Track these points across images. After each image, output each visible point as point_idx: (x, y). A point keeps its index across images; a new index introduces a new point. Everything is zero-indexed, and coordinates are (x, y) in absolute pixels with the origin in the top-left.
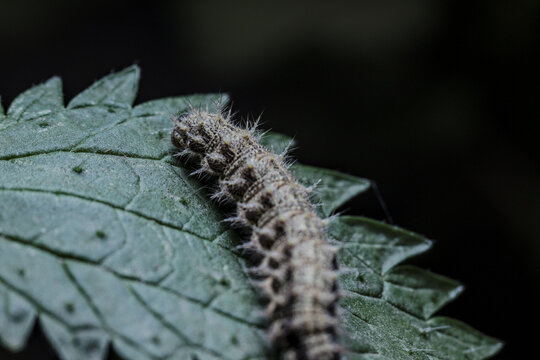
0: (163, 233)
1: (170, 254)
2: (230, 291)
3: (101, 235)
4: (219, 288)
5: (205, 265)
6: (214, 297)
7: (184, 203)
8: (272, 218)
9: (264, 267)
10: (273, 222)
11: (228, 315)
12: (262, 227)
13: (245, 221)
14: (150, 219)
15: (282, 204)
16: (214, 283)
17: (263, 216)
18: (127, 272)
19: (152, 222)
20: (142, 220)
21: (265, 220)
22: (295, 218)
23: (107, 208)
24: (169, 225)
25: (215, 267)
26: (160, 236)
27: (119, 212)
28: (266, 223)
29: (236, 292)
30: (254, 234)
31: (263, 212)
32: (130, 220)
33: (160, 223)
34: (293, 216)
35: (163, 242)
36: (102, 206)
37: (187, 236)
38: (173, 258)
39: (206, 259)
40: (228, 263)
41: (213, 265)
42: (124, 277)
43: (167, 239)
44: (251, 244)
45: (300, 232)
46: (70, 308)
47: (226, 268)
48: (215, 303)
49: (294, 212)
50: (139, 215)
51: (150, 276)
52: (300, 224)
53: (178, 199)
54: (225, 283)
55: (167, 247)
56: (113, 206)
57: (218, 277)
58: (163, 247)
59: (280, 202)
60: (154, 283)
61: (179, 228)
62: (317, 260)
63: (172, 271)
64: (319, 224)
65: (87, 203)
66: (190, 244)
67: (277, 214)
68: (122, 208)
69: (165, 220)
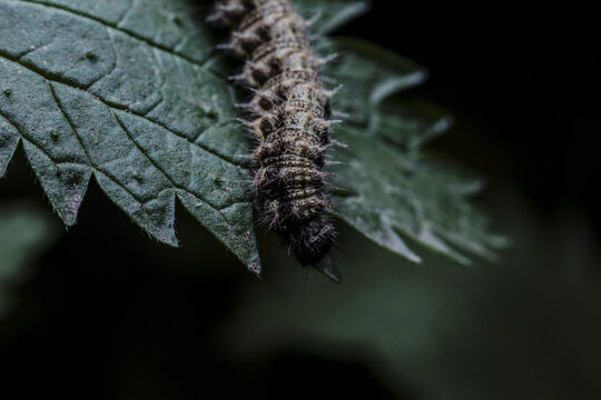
0: (153, 57)
1: (159, 81)
2: (218, 125)
3: (92, 58)
4: (206, 121)
5: (194, 94)
6: (200, 131)
7: (177, 22)
8: (267, 53)
9: (254, 105)
10: (269, 57)
11: (213, 152)
12: (256, 61)
13: (239, 50)
14: (141, 38)
15: (280, 39)
16: (202, 114)
17: (259, 48)
18: (114, 99)
19: (143, 43)
20: (134, 40)
21: (261, 53)
22: (291, 57)
23: (98, 24)
24: (161, 47)
25: (204, 97)
26: (150, 60)
27: (110, 30)
28: (260, 58)
29: (223, 125)
30: (247, 67)
31: (259, 44)
32: (121, 41)
33: (151, 43)
34: (291, 53)
35: (154, 67)
36: (93, 22)
37: (178, 59)
38: (162, 85)
39: (196, 88)
40: (217, 92)
41: (202, 94)
42: (111, 105)
43: (157, 64)
44: (243, 76)
45: (296, 72)
46: (55, 138)
47: (215, 97)
48: (201, 138)
49: (290, 49)
50: (131, 33)
51: (138, 105)
52: (296, 63)
53: (171, 16)
54: (212, 116)
55: (157, 72)
56: (104, 23)
57: (207, 109)
58: (153, 73)
59: (278, 36)
60: (141, 114)
61: (170, 50)
62: (310, 105)
63: (161, 100)
64: (316, 64)
65: (79, 18)
66: (181, 70)
67: (274, 50)
68: (114, 26)
69: (158, 40)
